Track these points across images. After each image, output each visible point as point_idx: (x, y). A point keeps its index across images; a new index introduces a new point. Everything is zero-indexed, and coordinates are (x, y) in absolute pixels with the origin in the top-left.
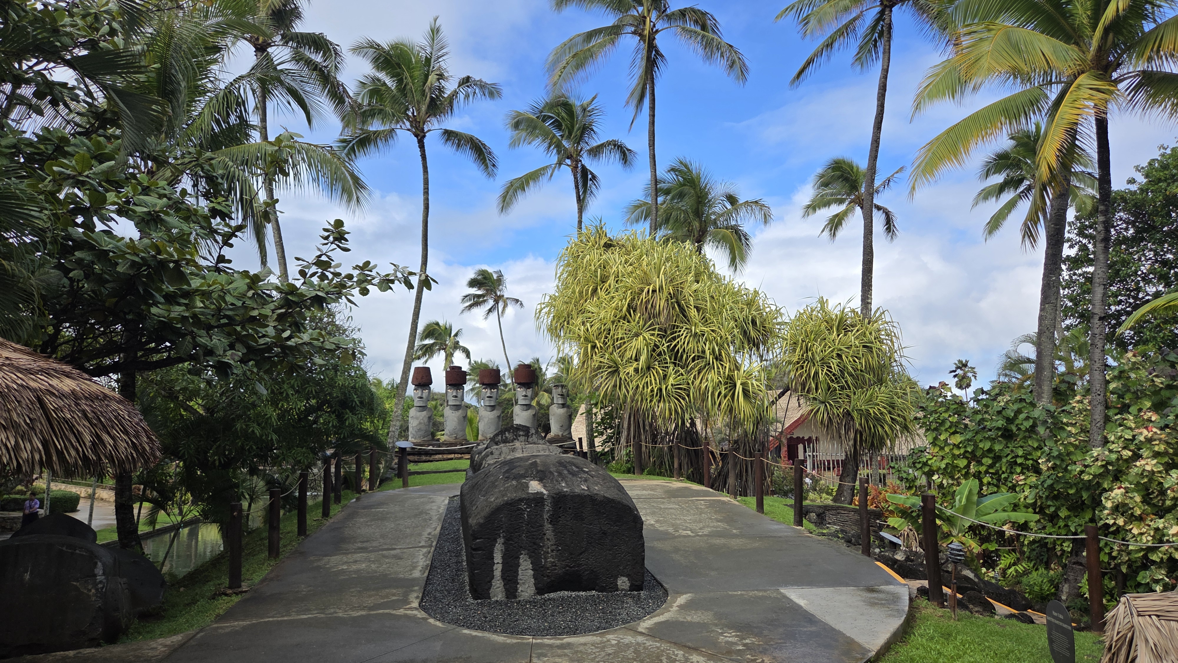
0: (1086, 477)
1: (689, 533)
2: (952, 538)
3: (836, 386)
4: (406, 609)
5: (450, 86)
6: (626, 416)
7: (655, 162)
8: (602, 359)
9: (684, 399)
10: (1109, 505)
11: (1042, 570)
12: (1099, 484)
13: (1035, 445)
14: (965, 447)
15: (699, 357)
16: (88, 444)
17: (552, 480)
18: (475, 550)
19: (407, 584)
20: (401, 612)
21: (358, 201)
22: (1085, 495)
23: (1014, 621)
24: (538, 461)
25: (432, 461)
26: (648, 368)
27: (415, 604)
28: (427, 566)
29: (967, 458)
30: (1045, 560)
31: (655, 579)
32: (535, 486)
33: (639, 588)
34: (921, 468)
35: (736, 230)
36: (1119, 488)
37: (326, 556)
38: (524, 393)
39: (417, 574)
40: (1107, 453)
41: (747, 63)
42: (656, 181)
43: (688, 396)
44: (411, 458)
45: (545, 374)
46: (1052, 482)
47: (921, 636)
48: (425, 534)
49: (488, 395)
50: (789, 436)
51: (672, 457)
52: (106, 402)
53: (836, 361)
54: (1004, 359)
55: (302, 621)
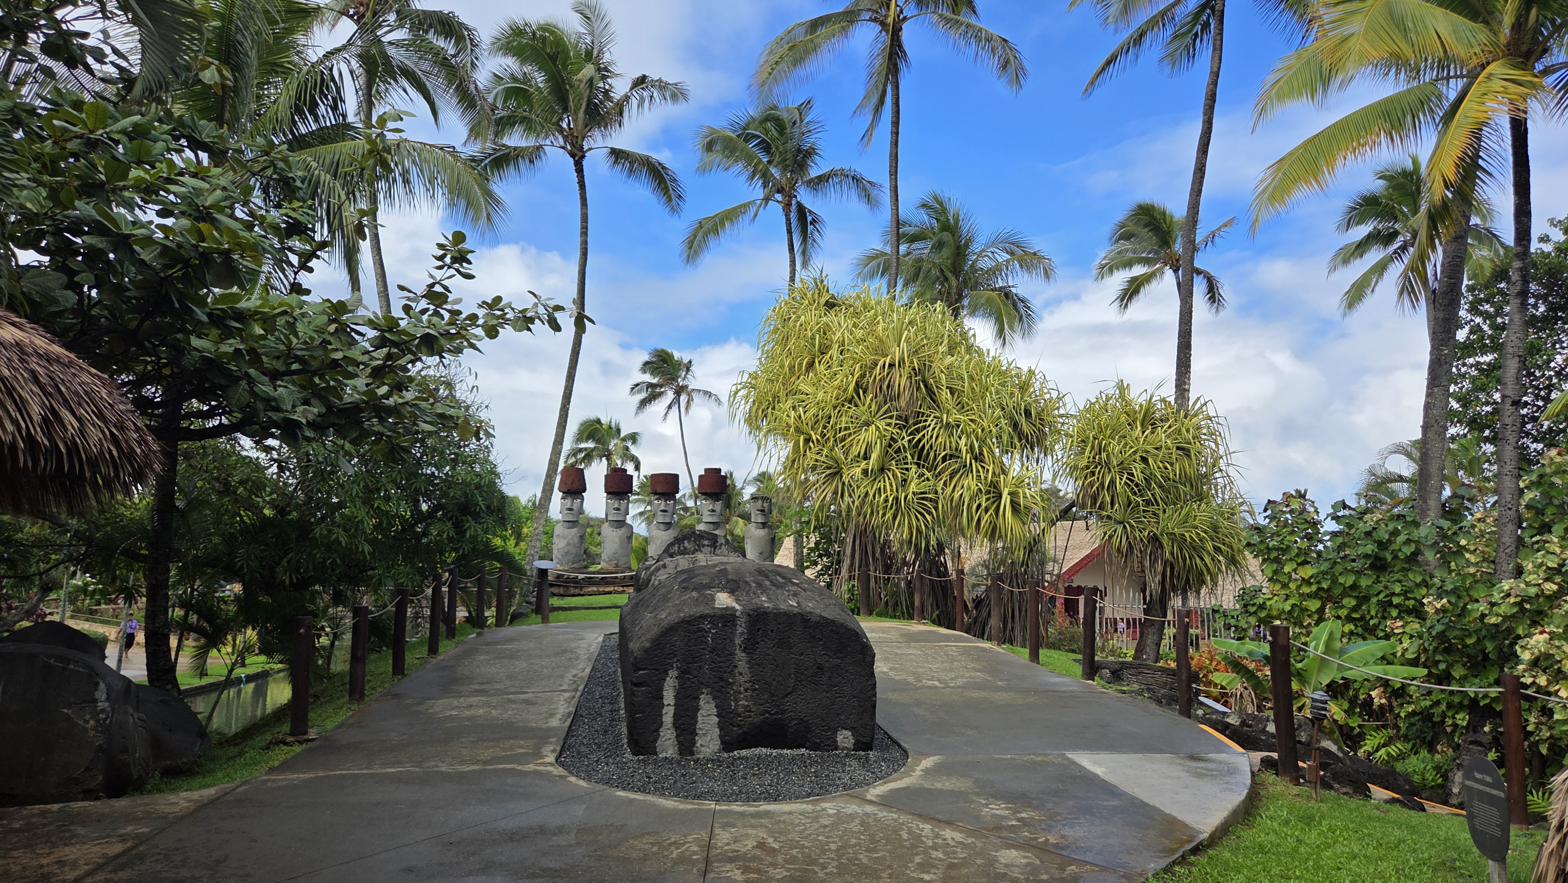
0: (1493, 620)
1: (937, 683)
2: (1305, 699)
3: (1139, 499)
4: (536, 764)
5: (620, 87)
6: (850, 540)
7: (897, 196)
8: (818, 457)
9: (930, 513)
10: (1526, 656)
11: (1424, 753)
12: (1510, 630)
13: (1418, 580)
14: (1319, 582)
15: (951, 456)
16: (36, 418)
17: (748, 593)
18: (636, 685)
19: (541, 736)
20: (531, 767)
21: (488, 219)
22: (1490, 646)
23: (1397, 807)
24: (729, 568)
25: (583, 595)
26: (882, 470)
27: (551, 759)
28: (569, 714)
29: (1321, 598)
30: (1429, 738)
31: (890, 737)
32: (723, 600)
33: (868, 747)
34: (1255, 613)
35: (1007, 294)
36: (1541, 633)
37: (430, 699)
38: (711, 507)
39: (554, 722)
40: (1522, 585)
41: (1025, 63)
42: (898, 223)
43: (936, 508)
44: (555, 590)
45: (740, 494)
46: (1443, 627)
47: (1271, 818)
48: (569, 676)
49: (662, 508)
50: (1066, 585)
51: (911, 595)
52: (73, 371)
53: (1140, 466)
54: (1365, 476)
55: (388, 776)
